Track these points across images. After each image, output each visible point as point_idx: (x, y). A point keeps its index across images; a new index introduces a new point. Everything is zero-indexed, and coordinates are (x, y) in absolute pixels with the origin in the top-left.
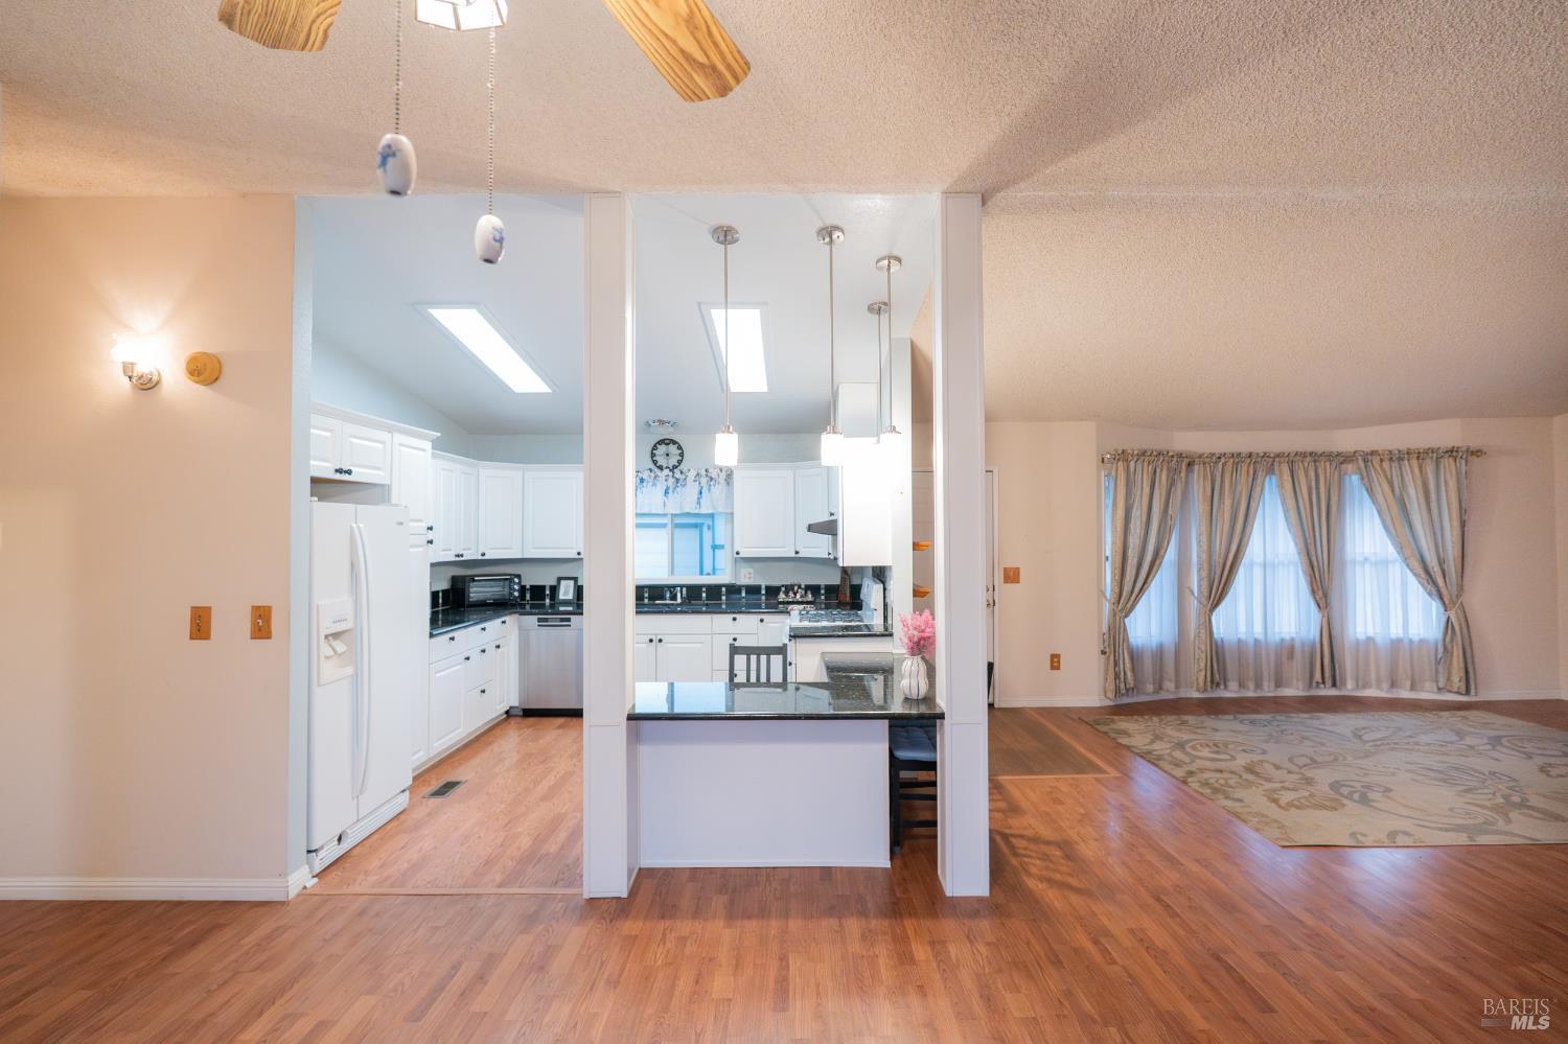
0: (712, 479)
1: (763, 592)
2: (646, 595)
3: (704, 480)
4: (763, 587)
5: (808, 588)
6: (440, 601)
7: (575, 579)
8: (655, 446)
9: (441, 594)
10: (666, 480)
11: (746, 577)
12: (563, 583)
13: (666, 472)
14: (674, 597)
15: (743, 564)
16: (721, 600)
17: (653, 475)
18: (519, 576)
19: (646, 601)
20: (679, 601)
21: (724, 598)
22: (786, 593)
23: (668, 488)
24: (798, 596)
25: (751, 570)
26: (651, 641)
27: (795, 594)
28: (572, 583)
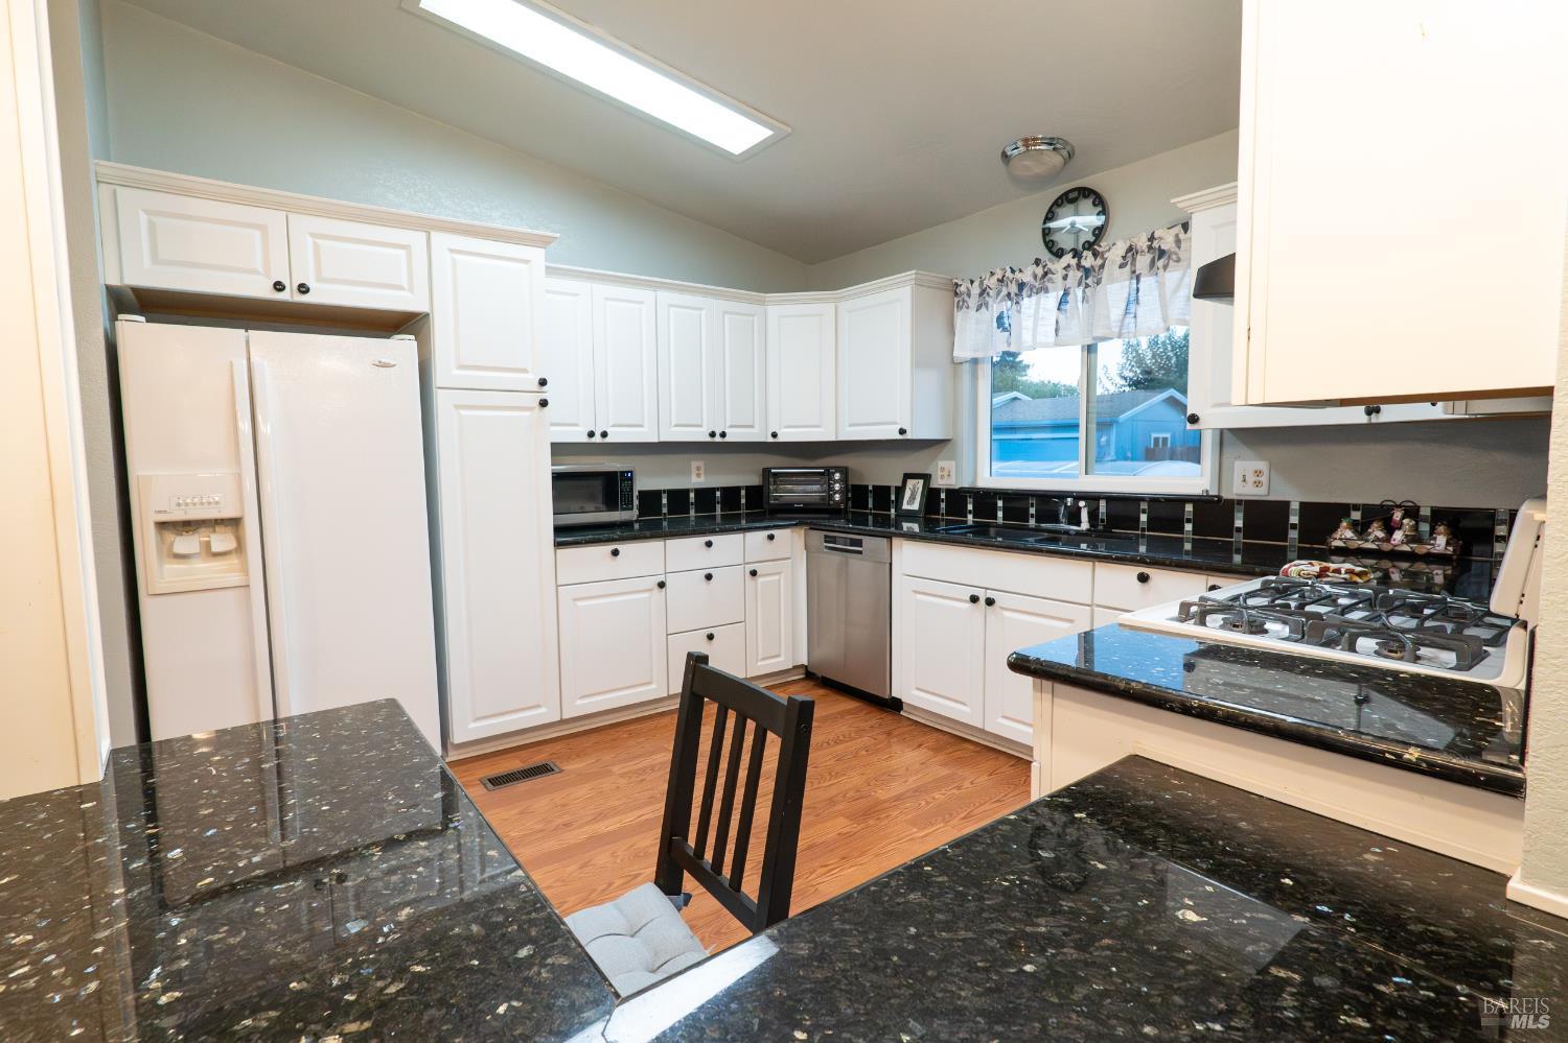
0: (1162, 253)
1: (1294, 519)
2: (1032, 511)
3: (1143, 261)
4: (1295, 506)
5: (1439, 516)
6: (743, 501)
7: (926, 478)
8: (1050, 211)
9: (743, 492)
10: (1065, 278)
11: (1249, 479)
12: (910, 483)
13: (1068, 259)
14: (1074, 518)
15: (1244, 450)
16: (1181, 530)
17: (1040, 271)
18: (845, 471)
19: (1032, 522)
20: (1085, 525)
21: (1188, 527)
22: (1361, 529)
23: (1066, 293)
24: (1398, 536)
25: (1262, 465)
26: (974, 599)
27: (1390, 529)
28: (921, 482)
